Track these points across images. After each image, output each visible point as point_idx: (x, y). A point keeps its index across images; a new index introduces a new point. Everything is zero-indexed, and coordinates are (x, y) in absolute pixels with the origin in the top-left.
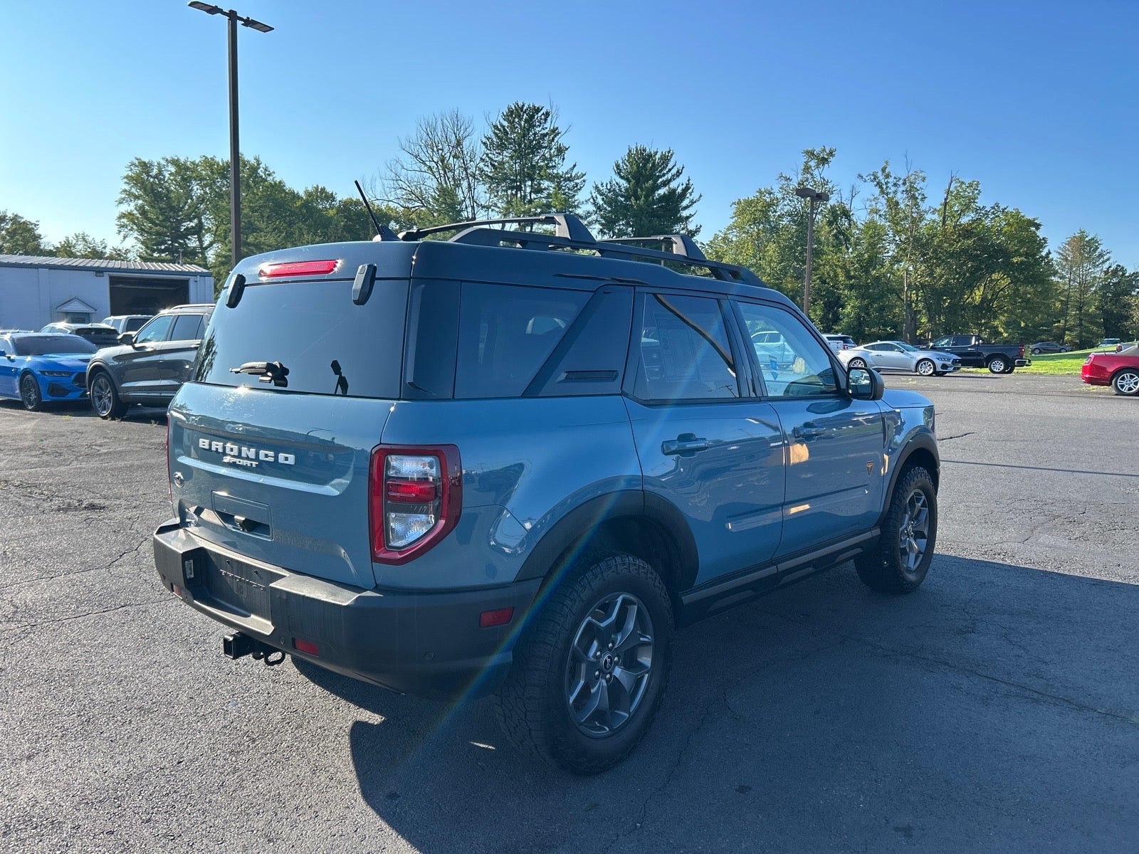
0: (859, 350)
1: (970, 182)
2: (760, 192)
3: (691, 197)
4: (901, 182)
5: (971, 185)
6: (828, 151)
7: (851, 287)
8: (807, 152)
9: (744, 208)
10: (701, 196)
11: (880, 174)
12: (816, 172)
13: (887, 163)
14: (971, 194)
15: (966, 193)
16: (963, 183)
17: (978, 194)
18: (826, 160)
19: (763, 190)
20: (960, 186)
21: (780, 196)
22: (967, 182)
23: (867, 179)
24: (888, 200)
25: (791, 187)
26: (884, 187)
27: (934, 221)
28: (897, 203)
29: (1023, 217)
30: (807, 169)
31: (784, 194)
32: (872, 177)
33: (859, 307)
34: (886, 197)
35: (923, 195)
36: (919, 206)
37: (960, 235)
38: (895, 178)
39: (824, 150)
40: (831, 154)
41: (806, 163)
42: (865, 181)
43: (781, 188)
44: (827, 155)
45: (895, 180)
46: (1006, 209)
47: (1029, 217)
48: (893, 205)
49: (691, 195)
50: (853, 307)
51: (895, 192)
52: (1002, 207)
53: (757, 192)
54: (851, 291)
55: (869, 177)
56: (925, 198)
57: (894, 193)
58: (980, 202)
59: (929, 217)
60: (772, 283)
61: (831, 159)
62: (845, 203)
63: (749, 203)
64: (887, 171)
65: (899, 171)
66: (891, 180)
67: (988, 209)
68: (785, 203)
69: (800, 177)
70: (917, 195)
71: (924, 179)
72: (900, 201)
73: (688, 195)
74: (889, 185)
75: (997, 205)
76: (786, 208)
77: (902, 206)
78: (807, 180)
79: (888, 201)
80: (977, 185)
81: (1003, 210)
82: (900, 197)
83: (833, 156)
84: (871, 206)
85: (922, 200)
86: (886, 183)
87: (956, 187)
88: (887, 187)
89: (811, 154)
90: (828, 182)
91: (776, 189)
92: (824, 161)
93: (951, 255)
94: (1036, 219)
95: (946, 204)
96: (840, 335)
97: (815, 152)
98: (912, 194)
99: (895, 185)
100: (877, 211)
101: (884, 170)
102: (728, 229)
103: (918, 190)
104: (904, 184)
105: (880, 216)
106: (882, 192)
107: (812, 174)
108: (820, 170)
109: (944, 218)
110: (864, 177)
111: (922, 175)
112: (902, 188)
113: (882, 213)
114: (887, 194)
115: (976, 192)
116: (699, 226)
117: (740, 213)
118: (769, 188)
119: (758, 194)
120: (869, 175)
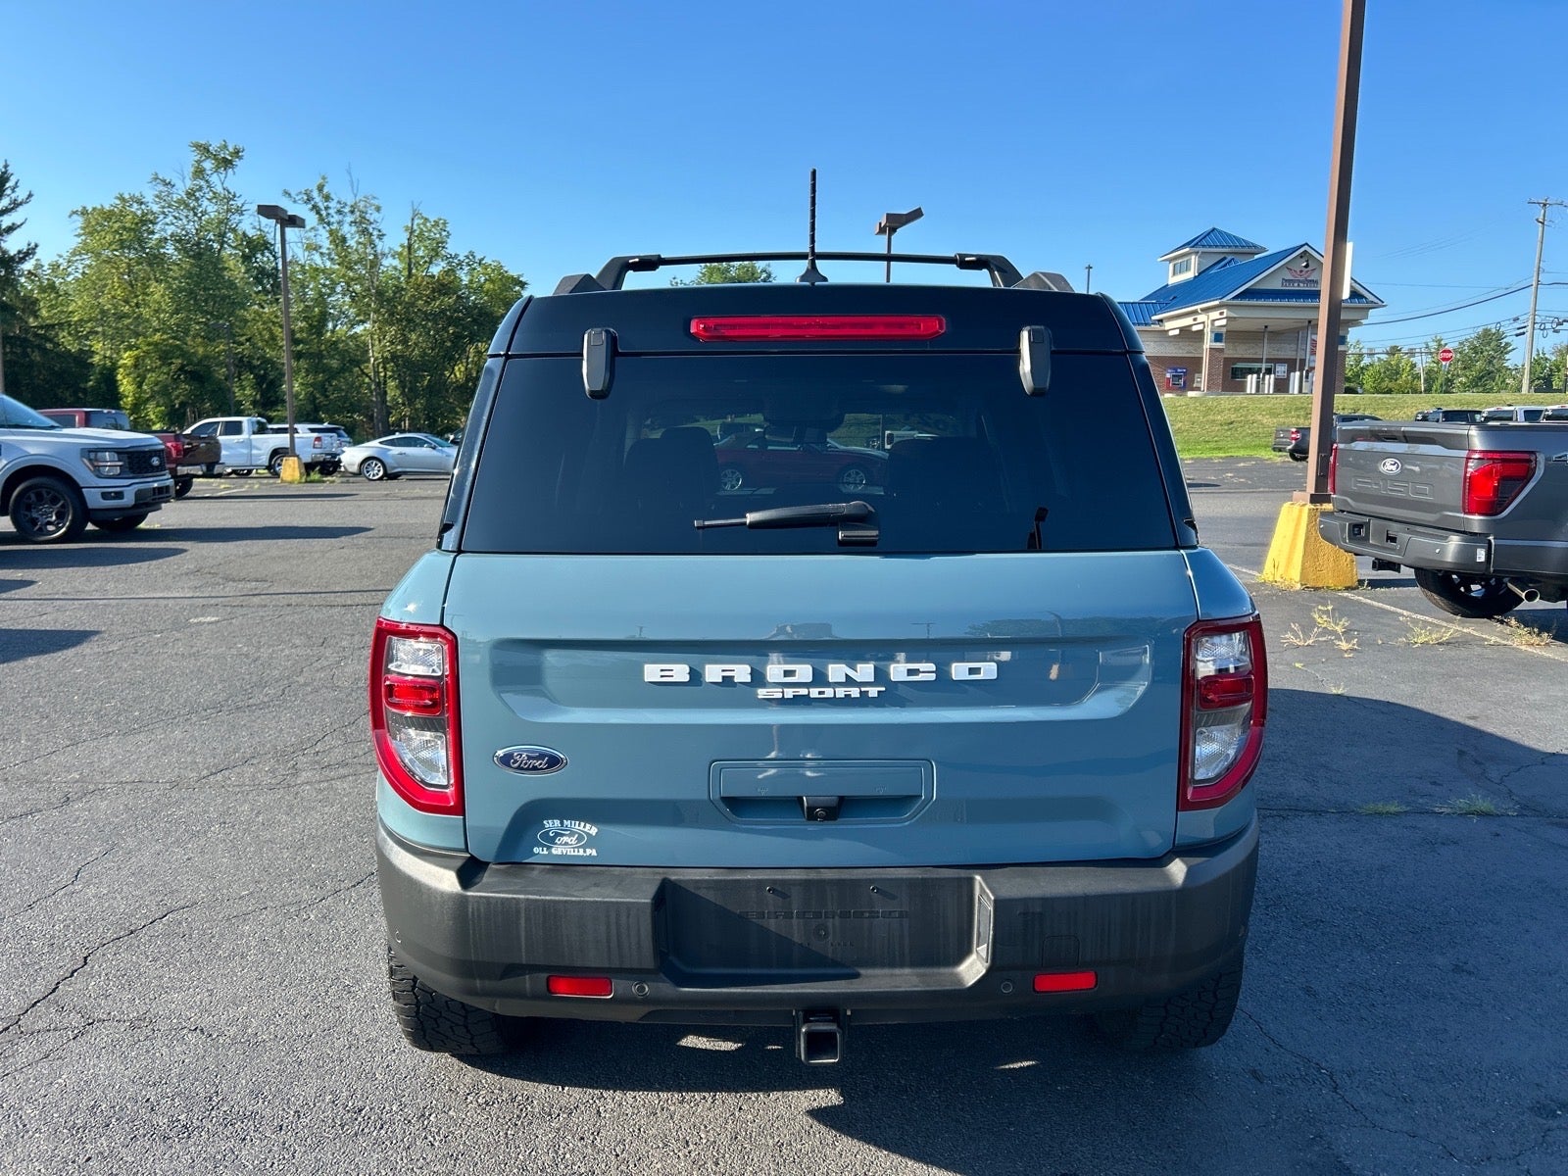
0: (372, 447)
1: (436, 219)
2: (122, 198)
3: (13, 196)
4: (347, 210)
5: (436, 224)
6: (231, 150)
7: (298, 356)
8: (198, 146)
9: (96, 222)
10: (30, 195)
11: (315, 194)
12: (214, 179)
13: (324, 178)
14: (438, 236)
15: (432, 234)
16: (426, 219)
17: (447, 237)
18: (230, 162)
19: (127, 196)
20: (425, 225)
21: (156, 208)
22: (432, 219)
23: (297, 198)
24: (331, 232)
25: (174, 196)
26: (324, 213)
27: (395, 268)
28: (344, 240)
29: (506, 272)
30: (199, 172)
31: (163, 207)
32: (305, 198)
33: (312, 385)
34: (328, 228)
35: (380, 231)
36: (375, 246)
37: (433, 291)
38: (339, 202)
39: (225, 147)
40: (237, 153)
41: (199, 162)
42: (295, 202)
43: (157, 196)
44: (231, 154)
45: (339, 206)
46: (483, 259)
47: (513, 273)
48: (339, 241)
49: (13, 191)
50: (302, 384)
51: (340, 223)
52: (478, 257)
53: (117, 198)
54: (298, 360)
55: (300, 197)
56: (383, 235)
57: (338, 223)
58: (451, 248)
59: (388, 262)
60: (171, 345)
61: (237, 162)
62: (266, 230)
63: (108, 215)
64: (325, 191)
65: (342, 193)
66: (332, 204)
67: (461, 258)
68: (167, 220)
69: (189, 184)
70: (371, 230)
71: (378, 209)
72: (348, 236)
73: (8, 192)
74: (330, 211)
75: (472, 254)
76: (170, 230)
77: (352, 243)
78: (200, 189)
79: (331, 235)
80: (445, 224)
81: (481, 260)
82: (348, 230)
83: (240, 158)
84: (308, 239)
85: (381, 236)
86: (327, 208)
87: (418, 225)
88: (328, 214)
89: (204, 149)
90: (234, 196)
91: (149, 197)
92: (226, 163)
93: (426, 316)
94: (522, 276)
95: (410, 247)
96: (326, 425)
97: (211, 148)
98: (363, 226)
99: (339, 212)
100: (317, 248)
101: (320, 189)
102: (74, 254)
103: (371, 223)
104: (352, 212)
105: (321, 254)
106: (321, 220)
107: (207, 181)
108: (222, 176)
109: (409, 265)
110: (293, 195)
111: (376, 202)
112: (349, 218)
113: (324, 250)
114: (329, 224)
115: (444, 233)
116: (33, 245)
117: (89, 230)
118: (137, 194)
119: (118, 202)
120: (300, 193)
